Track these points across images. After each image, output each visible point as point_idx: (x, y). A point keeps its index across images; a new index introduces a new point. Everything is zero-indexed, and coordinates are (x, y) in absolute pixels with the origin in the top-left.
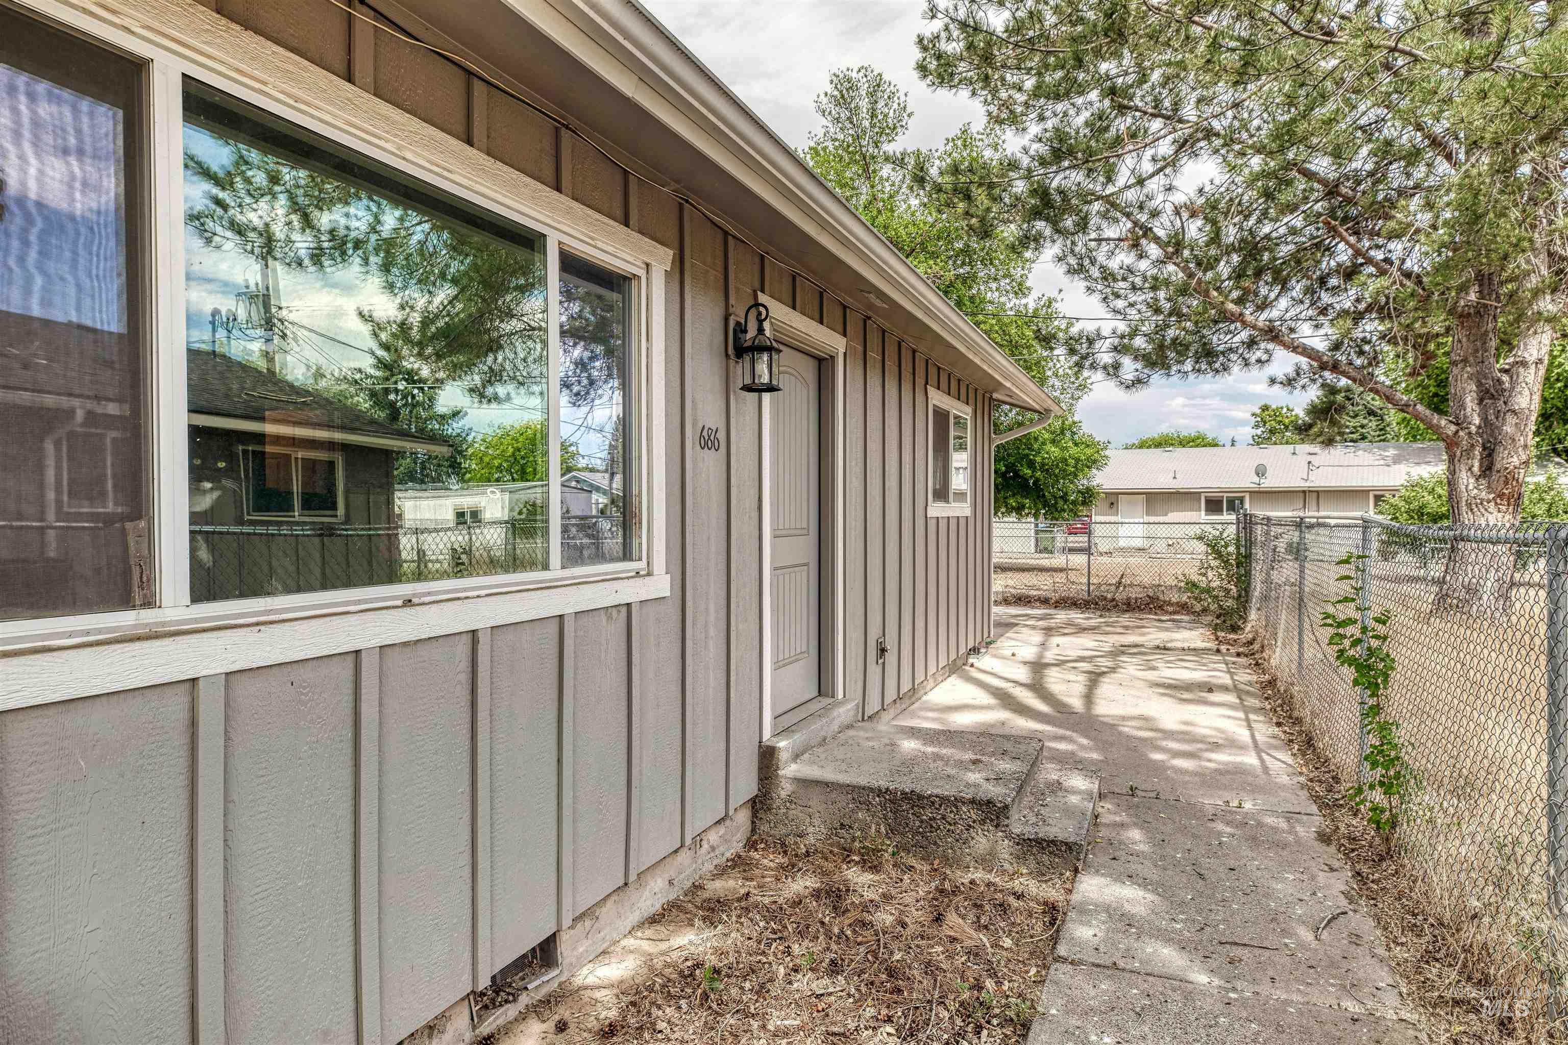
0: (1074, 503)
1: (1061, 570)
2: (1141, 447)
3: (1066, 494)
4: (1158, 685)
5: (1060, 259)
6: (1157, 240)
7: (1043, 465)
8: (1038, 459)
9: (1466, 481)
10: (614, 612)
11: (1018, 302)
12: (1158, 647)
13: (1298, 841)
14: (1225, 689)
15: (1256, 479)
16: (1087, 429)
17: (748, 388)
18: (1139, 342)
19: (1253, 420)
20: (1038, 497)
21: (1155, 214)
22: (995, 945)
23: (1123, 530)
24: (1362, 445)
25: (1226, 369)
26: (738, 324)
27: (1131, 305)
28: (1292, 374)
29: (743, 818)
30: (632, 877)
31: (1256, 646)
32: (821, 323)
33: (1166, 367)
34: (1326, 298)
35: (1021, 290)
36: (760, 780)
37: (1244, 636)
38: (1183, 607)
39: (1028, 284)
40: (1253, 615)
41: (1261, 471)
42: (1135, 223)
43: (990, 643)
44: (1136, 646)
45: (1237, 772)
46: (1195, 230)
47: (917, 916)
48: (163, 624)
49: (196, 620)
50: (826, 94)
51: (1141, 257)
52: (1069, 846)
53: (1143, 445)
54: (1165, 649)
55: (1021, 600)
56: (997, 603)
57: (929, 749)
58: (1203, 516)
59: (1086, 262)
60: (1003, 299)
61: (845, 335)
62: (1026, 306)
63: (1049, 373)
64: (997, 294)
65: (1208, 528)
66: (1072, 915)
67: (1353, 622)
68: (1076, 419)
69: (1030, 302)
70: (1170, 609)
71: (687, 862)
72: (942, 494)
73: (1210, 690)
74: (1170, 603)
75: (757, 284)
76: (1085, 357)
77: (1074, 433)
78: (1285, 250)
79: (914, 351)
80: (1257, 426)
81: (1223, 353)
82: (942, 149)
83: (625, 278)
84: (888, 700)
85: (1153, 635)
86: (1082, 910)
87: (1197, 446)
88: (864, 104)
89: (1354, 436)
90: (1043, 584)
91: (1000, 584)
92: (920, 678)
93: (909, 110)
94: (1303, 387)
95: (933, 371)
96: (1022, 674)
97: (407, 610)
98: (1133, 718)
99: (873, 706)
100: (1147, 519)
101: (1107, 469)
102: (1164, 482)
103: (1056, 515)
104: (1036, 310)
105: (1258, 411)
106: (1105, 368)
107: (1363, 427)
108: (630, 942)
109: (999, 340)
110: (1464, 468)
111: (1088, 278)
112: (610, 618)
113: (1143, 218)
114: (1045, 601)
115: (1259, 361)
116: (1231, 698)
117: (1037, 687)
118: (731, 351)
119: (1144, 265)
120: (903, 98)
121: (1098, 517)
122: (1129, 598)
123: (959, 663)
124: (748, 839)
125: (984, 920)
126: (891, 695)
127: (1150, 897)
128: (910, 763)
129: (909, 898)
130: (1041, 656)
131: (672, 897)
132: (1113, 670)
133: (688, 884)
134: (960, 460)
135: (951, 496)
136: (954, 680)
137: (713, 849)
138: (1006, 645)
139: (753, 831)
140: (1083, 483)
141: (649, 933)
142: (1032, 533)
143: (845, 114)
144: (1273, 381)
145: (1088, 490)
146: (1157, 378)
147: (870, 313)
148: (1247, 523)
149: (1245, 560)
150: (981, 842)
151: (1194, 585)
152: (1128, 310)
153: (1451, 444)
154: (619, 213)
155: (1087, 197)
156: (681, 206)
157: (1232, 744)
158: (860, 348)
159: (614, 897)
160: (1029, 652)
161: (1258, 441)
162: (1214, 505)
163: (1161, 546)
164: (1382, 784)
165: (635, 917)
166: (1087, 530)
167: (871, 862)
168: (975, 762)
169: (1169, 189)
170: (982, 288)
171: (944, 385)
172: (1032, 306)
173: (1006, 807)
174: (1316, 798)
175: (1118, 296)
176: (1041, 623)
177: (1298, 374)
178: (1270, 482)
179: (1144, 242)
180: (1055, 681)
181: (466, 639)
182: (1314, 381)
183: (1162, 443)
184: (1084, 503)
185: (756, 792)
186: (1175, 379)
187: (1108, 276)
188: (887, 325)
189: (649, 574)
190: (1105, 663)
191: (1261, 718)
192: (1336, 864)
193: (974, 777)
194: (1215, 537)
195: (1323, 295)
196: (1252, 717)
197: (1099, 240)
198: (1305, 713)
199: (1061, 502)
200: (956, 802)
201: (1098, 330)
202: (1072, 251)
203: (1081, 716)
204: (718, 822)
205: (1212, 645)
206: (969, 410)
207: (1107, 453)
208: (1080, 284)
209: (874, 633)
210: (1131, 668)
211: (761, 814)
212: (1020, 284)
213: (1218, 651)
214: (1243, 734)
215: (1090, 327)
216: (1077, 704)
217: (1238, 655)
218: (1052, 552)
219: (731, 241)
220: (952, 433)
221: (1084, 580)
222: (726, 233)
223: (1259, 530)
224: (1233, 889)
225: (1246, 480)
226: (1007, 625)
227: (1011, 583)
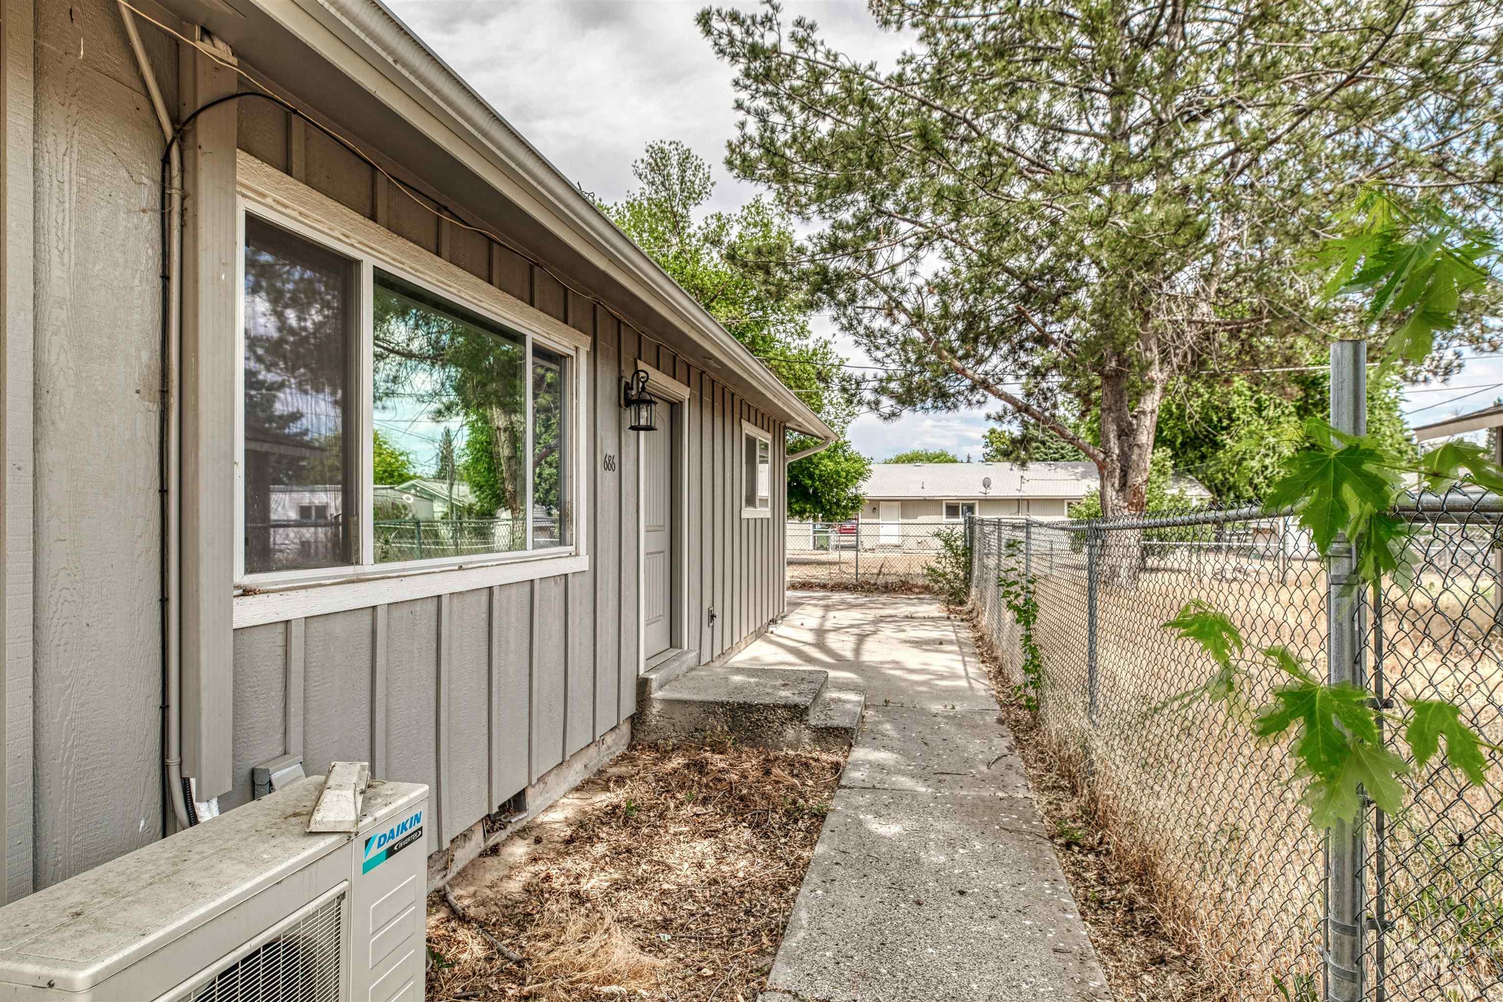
0: (845, 507)
1: (835, 563)
2: (897, 462)
3: (838, 500)
4: (906, 642)
5: (835, 319)
6: (905, 311)
7: (821, 476)
8: (817, 472)
9: (1111, 493)
10: (558, 579)
11: (800, 343)
12: (907, 617)
13: (985, 725)
14: (951, 642)
15: (983, 490)
16: (854, 448)
17: (633, 428)
18: (894, 385)
19: (984, 441)
20: (817, 503)
21: (904, 292)
22: (803, 784)
23: (883, 530)
24: (1061, 463)
25: (956, 407)
26: (627, 383)
27: (888, 356)
28: (1001, 413)
29: (625, 728)
30: (567, 758)
31: (974, 614)
32: (674, 378)
33: (912, 403)
34: (1023, 357)
35: (802, 332)
36: (638, 702)
37: (969, 606)
38: (926, 589)
39: (808, 328)
40: (974, 591)
41: (987, 484)
42: (890, 298)
43: (784, 617)
44: (891, 616)
45: (955, 690)
46: (931, 305)
47: (754, 775)
48: (364, 574)
49: (375, 573)
50: (643, 161)
51: (894, 323)
52: (846, 730)
53: (899, 460)
54: (912, 618)
55: (805, 586)
56: (788, 589)
57: (752, 680)
58: (944, 519)
59: (855, 322)
60: (789, 340)
61: (689, 385)
62: (807, 346)
63: (825, 401)
64: (784, 335)
65: (943, 528)
66: (849, 767)
67: (1015, 583)
68: (847, 439)
69: (810, 343)
70: (917, 590)
71: (595, 754)
72: (751, 500)
73: (941, 643)
74: (917, 586)
75: (636, 354)
76: (854, 395)
77: (844, 451)
78: (995, 320)
79: (733, 395)
80: (986, 446)
81: (953, 395)
82: (739, 214)
83: (561, 356)
84: (716, 654)
85: (903, 607)
86: (856, 766)
87: (940, 462)
88: (675, 172)
89: (1057, 456)
90: (820, 574)
91: (792, 574)
92: (736, 639)
93: (712, 180)
94: (1009, 422)
95: (745, 408)
96: (810, 637)
97: (460, 572)
98: (888, 662)
99: (706, 658)
100: (901, 521)
101: (870, 480)
102: (914, 491)
103: (831, 518)
104: (815, 350)
105: (988, 434)
106: (869, 403)
107: (1062, 448)
108: (565, 800)
109: (785, 373)
110: (1109, 485)
111: (856, 333)
112: (556, 582)
113: (895, 295)
114: (824, 587)
115: (978, 402)
116: (955, 648)
117: (821, 645)
118: (622, 402)
119: (896, 329)
120: (707, 170)
121: (863, 519)
122: (887, 583)
123: (763, 630)
124: (629, 745)
125: (795, 772)
126: (718, 651)
127: (895, 756)
128: (739, 689)
129: (747, 765)
130: (822, 625)
131: (586, 777)
132: (874, 633)
133: (595, 770)
134: (764, 472)
135: (757, 502)
136: (758, 642)
137: (609, 748)
138: (795, 618)
139: (632, 739)
140: (851, 491)
141: (577, 795)
142: (811, 532)
143: (658, 180)
144: (989, 417)
145: (856, 496)
146: (906, 413)
147: (705, 369)
148: (971, 524)
149: (969, 551)
150: (790, 733)
151: (933, 570)
152: (886, 360)
153: (1102, 467)
154: (561, 316)
155: (853, 276)
156: (595, 306)
157: (954, 676)
158: (698, 394)
159: (555, 771)
160: (814, 623)
161: (988, 459)
162: (952, 510)
163: (912, 543)
164: (1032, 683)
165: (566, 787)
166: (854, 531)
167: (718, 748)
168: (784, 685)
169: (914, 274)
170: (772, 329)
171: (753, 419)
172: (811, 347)
173: (807, 708)
174: (999, 702)
175: (877, 348)
176: (821, 602)
177: (1005, 413)
178: (993, 493)
179: (896, 312)
180: (833, 641)
181: (486, 592)
182: (1016, 418)
183: (913, 459)
184: (853, 508)
185: (634, 711)
186: (920, 413)
187: (870, 334)
188: (714, 376)
189: (577, 555)
190: (869, 628)
191: (973, 660)
192: (1005, 734)
193: (784, 693)
194: (948, 535)
195: (1022, 354)
196: (967, 659)
197: (864, 308)
198: (998, 653)
199: (835, 507)
200: (775, 707)
201: (864, 375)
202: (844, 314)
203: (853, 662)
204: (612, 730)
205: (945, 614)
206: (769, 436)
207: (871, 467)
208: (850, 338)
209: (707, 605)
210: (887, 631)
211: (638, 726)
212: (802, 328)
213: (949, 618)
214: (959, 668)
215: (858, 373)
216: (849, 655)
217: (962, 620)
218: (826, 549)
219: (622, 327)
220: (758, 453)
221: (853, 571)
222: (619, 322)
223: (977, 528)
224: (944, 749)
225: (975, 491)
226: (796, 605)
227: (796, 574)
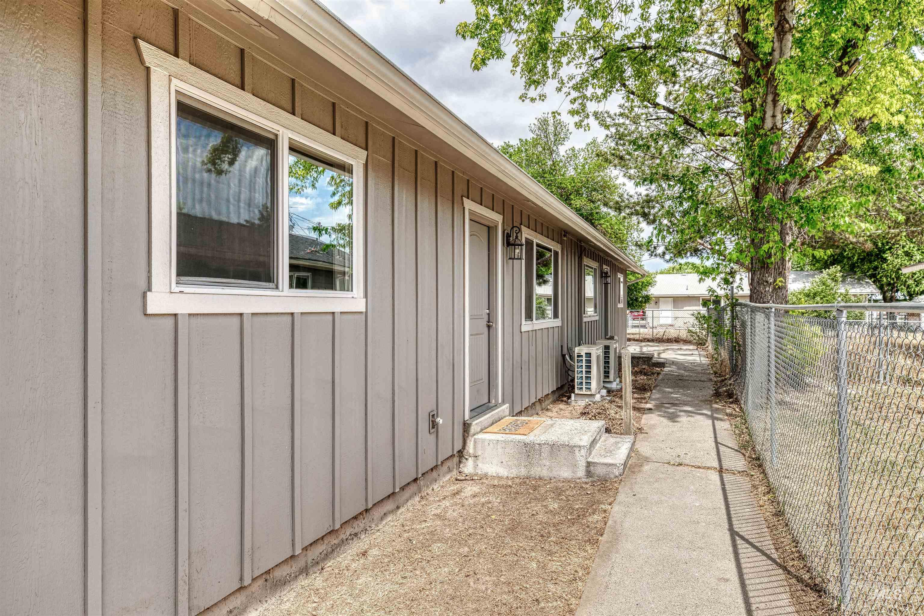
0: (641, 302)
58: (701, 308)
74: (683, 340)
100: (673, 309)
102: (681, 291)
121: (650, 308)
122: (668, 337)
140: (644, 293)
145: (647, 296)
151: (691, 332)
163: (680, 323)
184: (645, 302)
207: (655, 279)
